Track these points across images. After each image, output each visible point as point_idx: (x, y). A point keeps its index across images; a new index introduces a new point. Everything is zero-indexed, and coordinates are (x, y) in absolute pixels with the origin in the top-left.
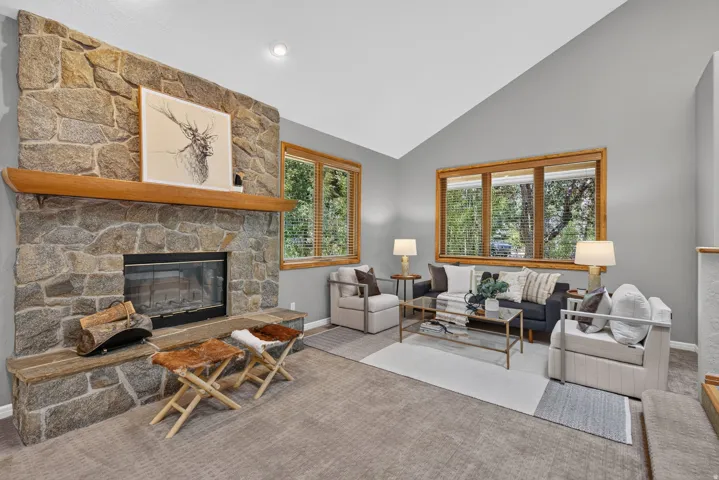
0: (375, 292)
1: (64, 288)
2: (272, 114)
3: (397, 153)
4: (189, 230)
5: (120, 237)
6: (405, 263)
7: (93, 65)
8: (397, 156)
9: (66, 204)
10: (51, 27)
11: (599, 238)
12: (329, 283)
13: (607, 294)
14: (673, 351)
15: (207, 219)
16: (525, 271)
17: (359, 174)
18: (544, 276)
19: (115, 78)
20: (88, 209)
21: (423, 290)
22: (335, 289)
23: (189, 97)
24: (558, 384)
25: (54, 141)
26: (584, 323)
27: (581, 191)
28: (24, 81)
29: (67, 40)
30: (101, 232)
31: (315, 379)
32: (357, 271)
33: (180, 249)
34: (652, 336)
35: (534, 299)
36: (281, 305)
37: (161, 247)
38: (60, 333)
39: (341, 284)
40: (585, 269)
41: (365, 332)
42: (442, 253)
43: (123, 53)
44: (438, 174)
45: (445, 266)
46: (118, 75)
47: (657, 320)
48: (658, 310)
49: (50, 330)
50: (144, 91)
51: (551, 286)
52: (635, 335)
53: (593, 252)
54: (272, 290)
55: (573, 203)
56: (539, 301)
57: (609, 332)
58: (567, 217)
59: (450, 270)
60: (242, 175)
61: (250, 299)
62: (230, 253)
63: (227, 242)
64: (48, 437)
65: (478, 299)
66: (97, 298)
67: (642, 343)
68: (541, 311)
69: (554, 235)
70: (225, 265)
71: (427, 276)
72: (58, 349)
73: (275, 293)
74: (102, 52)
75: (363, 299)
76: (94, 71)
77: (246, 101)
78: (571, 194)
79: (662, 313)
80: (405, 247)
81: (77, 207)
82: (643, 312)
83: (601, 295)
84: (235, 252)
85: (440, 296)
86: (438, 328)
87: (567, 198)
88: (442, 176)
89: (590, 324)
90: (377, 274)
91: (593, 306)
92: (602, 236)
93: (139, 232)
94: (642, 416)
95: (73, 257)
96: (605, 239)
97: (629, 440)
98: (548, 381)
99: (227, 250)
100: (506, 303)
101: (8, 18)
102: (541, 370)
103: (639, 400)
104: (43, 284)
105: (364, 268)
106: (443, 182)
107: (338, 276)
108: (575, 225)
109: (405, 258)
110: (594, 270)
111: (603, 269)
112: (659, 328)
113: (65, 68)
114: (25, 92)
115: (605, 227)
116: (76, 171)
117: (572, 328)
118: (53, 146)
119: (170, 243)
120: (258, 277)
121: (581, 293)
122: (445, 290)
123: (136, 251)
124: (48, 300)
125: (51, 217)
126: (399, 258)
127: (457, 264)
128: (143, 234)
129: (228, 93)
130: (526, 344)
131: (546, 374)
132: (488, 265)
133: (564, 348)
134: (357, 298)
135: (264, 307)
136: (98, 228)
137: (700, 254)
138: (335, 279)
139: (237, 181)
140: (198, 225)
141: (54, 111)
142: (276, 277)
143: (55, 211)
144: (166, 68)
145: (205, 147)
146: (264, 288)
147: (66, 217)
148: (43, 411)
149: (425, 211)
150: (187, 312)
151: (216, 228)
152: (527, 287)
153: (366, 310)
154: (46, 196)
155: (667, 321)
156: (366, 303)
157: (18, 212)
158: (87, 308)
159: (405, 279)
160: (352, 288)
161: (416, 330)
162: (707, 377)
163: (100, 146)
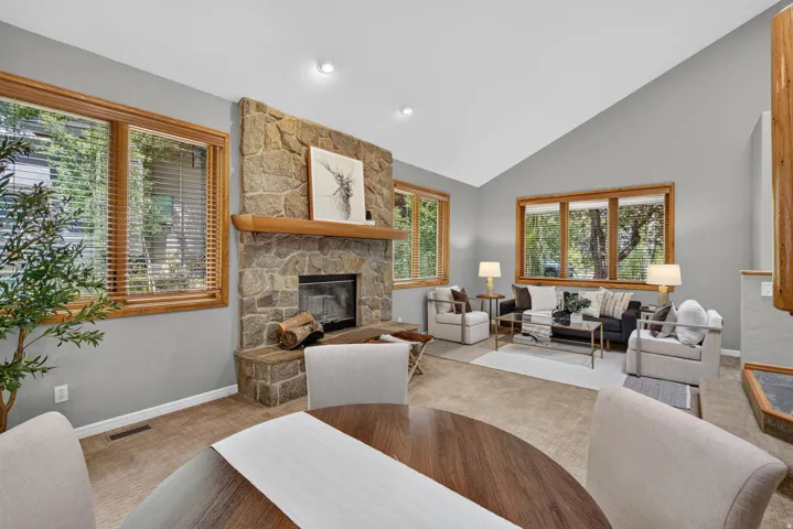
0: (469, 310)
1: (268, 300)
2: (387, 156)
3: (477, 181)
4: (336, 256)
5: (297, 262)
6: (490, 285)
7: (281, 132)
8: (478, 185)
9: (268, 238)
10: (260, 107)
11: (667, 262)
12: (426, 301)
13: (674, 307)
14: (722, 357)
15: (347, 247)
16: (603, 291)
17: (447, 203)
18: (619, 294)
19: (292, 140)
20: (280, 242)
21: (507, 308)
22: (432, 308)
23: (335, 149)
24: (635, 378)
25: (261, 192)
26: (656, 330)
27: (650, 215)
28: (245, 149)
29: (267, 115)
30: (288, 258)
31: (443, 374)
32: (453, 292)
33: (331, 271)
34: (709, 338)
35: (611, 314)
36: (393, 319)
37: (320, 270)
38: (265, 334)
39: (438, 302)
40: (655, 288)
41: (463, 343)
42: (520, 276)
43: (298, 120)
44: (519, 202)
45: (529, 287)
46: (294, 137)
47: (710, 325)
48: (713, 318)
49: (260, 331)
50: (313, 149)
51: (626, 304)
52: (695, 338)
53: (662, 274)
54: (387, 306)
55: (641, 225)
56: (615, 316)
57: (676, 337)
58: (635, 239)
59: (532, 289)
60: (371, 211)
61: (374, 313)
62: (360, 275)
63: (359, 266)
64: (281, 403)
65: (562, 315)
66: (284, 309)
67: (700, 344)
68: (618, 324)
69: (623, 257)
70: (355, 284)
71: (511, 296)
72: (264, 346)
73: (390, 309)
74: (287, 121)
75: (460, 315)
76: (282, 136)
77: (372, 148)
78: (639, 219)
79: (715, 320)
80: (490, 269)
81: (274, 239)
82: (701, 319)
83: (669, 308)
84: (364, 274)
85: (525, 313)
86: (529, 338)
87: (636, 222)
88: (522, 204)
89: (660, 331)
90: (469, 294)
91: (663, 316)
92: (671, 260)
93: (307, 258)
94: (699, 395)
95: (272, 278)
96: (673, 263)
97: (689, 406)
98: (626, 376)
99: (359, 272)
100: (587, 317)
101: (234, 103)
102: (620, 368)
103: (697, 386)
104: (256, 297)
105: (457, 288)
106: (523, 209)
107: (435, 295)
108: (643, 247)
109: (490, 280)
110: (663, 290)
111: (671, 289)
112: (714, 331)
113: (266, 136)
114: (247, 157)
115: (673, 252)
116: (274, 213)
117: (645, 335)
118: (261, 195)
119: (325, 267)
120: (378, 295)
121: (651, 308)
122: (530, 308)
123: (306, 273)
124: (259, 309)
125: (260, 248)
126: (485, 280)
127: (539, 285)
128: (310, 260)
129: (359, 142)
130: (604, 352)
131: (624, 371)
132: (566, 285)
133: (640, 350)
134: (453, 315)
135: (383, 320)
136: (286, 256)
137: (742, 276)
138: (432, 297)
139: (369, 216)
140: (341, 252)
141: (261, 169)
142: (390, 295)
143: (262, 243)
144: (323, 129)
145: (348, 190)
146: (383, 304)
147: (267, 247)
148: (278, 385)
149: (506, 235)
150: (332, 322)
151: (353, 255)
152: (604, 304)
153: (463, 324)
154: (258, 233)
155: (719, 326)
156: (463, 319)
157: (242, 245)
158: (279, 317)
159: (491, 299)
160: (448, 305)
161: (509, 340)
162: (746, 364)
163: (285, 193)
